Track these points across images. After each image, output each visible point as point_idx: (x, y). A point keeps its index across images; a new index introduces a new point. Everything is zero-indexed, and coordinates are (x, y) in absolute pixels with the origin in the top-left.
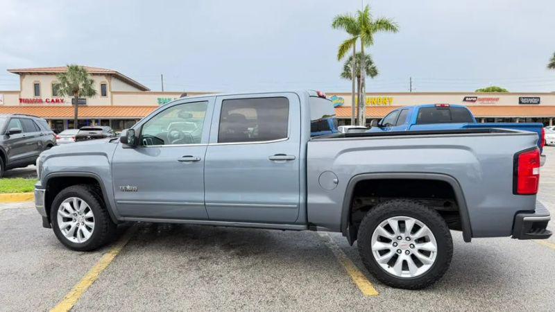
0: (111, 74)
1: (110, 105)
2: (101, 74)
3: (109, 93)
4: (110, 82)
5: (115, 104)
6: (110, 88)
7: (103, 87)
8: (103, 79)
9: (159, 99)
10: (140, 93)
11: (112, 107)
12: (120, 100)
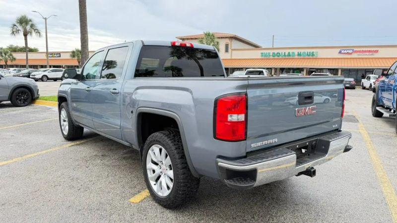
0: (232, 37)
1: (230, 58)
2: (226, 38)
3: (230, 50)
4: (231, 42)
5: (233, 58)
6: (231, 46)
7: (227, 46)
8: (227, 41)
9: (262, 53)
10: (254, 50)
11: (231, 59)
12: (237, 55)
